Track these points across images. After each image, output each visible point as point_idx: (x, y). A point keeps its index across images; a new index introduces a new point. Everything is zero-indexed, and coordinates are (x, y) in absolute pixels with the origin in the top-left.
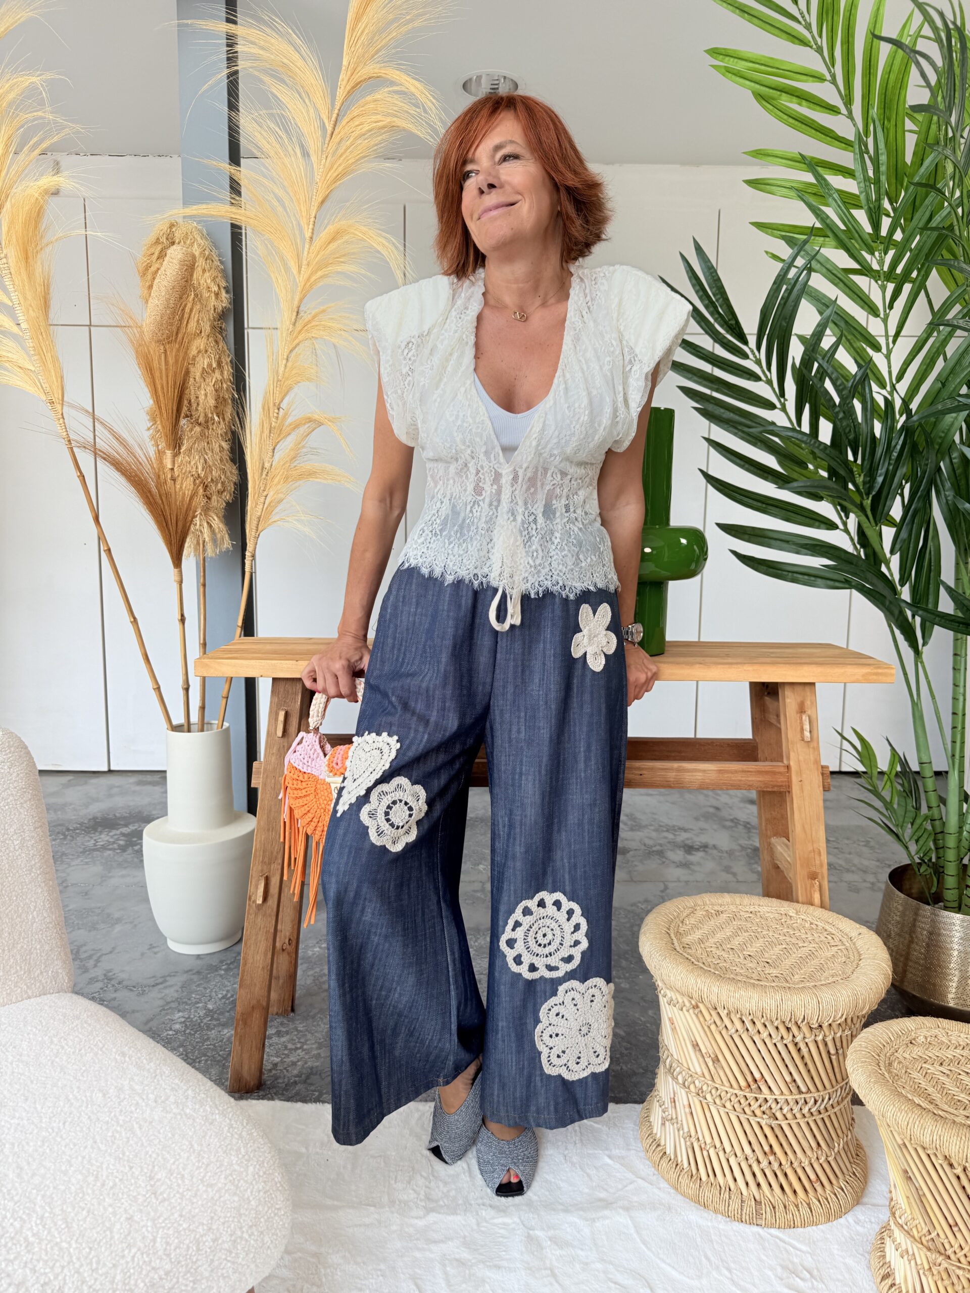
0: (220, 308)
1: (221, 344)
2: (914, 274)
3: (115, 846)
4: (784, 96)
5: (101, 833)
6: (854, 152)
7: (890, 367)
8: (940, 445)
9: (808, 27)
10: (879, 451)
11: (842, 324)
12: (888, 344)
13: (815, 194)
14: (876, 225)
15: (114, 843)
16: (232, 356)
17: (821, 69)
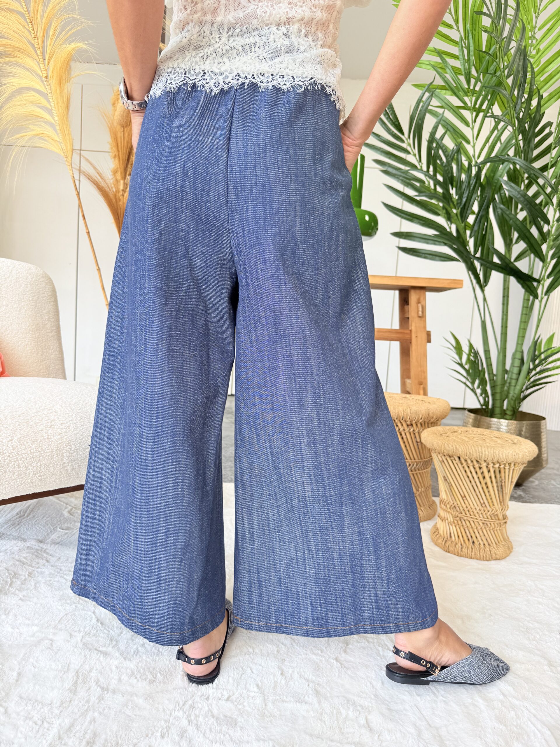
6: (459, 47)
7: (474, 152)
8: (495, 186)
10: (464, 186)
11: (452, 130)
12: (474, 141)
13: (441, 68)
14: (468, 82)
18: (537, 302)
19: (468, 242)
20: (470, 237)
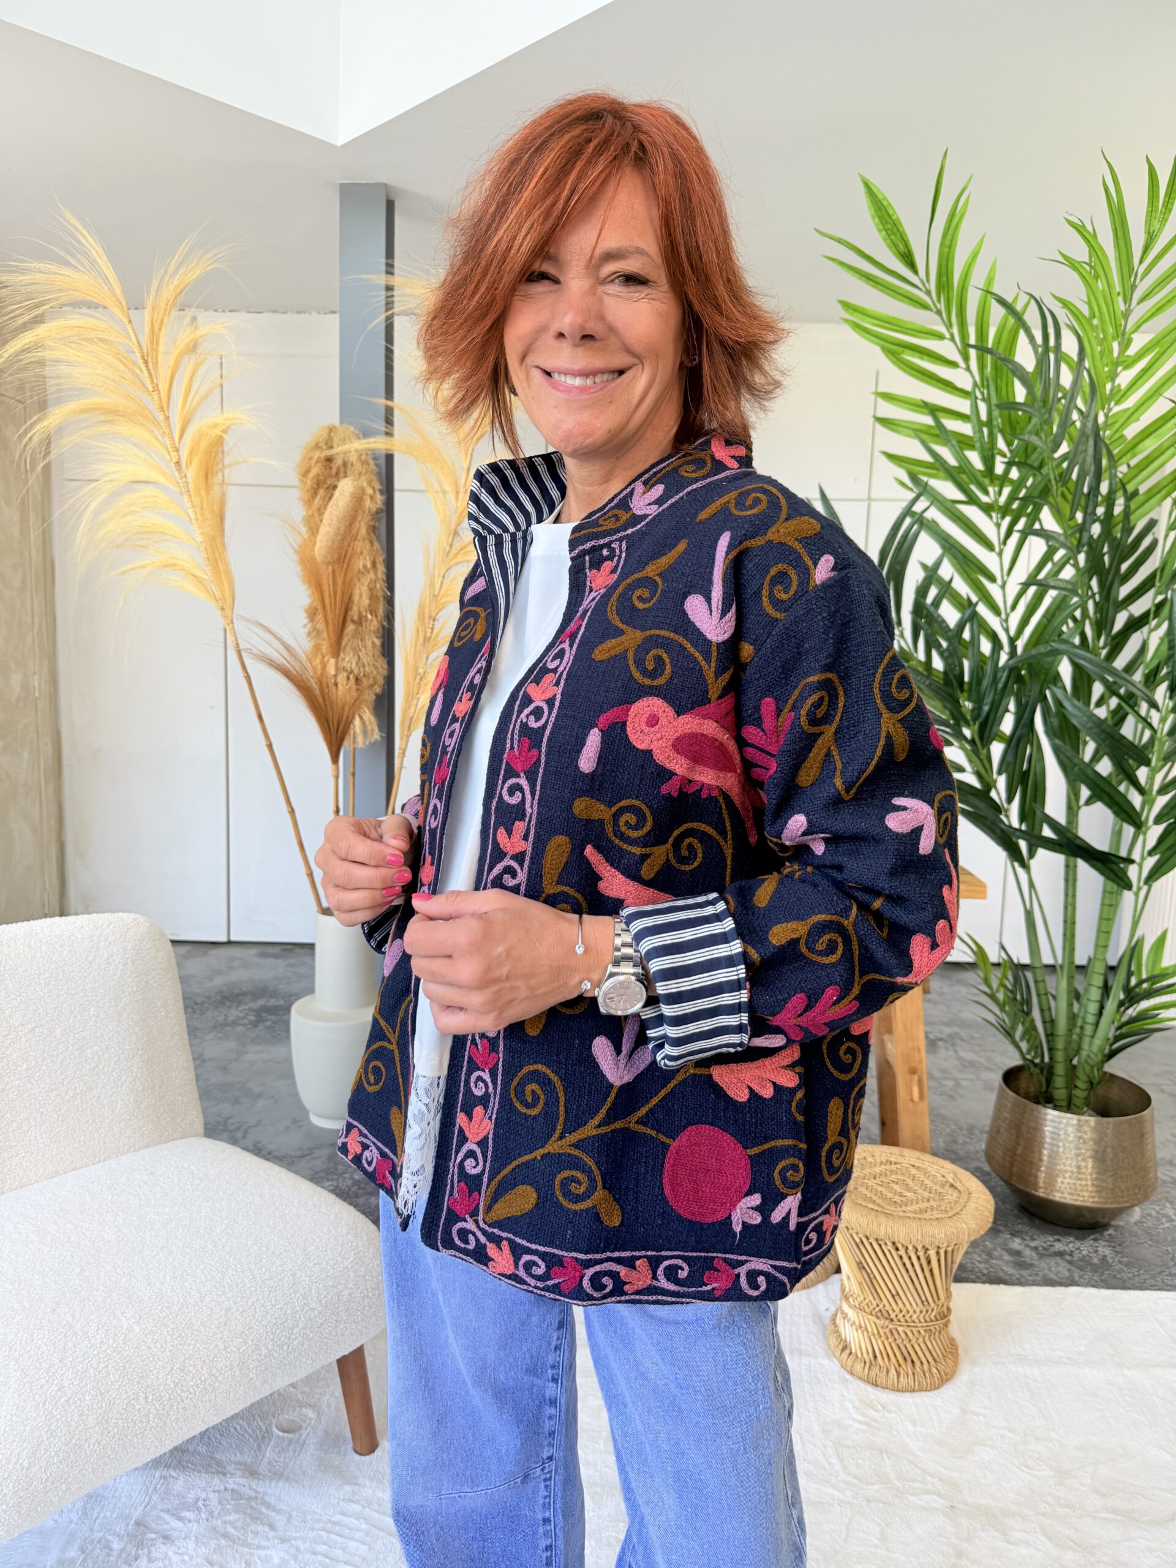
0: (374, 510)
1: (376, 545)
2: (1029, 510)
3: (246, 1021)
4: (907, 351)
5: (229, 1007)
6: (970, 399)
7: (1004, 596)
8: (1046, 675)
9: (928, 293)
10: (986, 682)
11: (960, 556)
12: (1002, 577)
13: (937, 436)
14: (989, 464)
15: (244, 1018)
16: (384, 556)
17: (942, 329)
18: (1128, 896)
19: (995, 781)
20: (1000, 773)
